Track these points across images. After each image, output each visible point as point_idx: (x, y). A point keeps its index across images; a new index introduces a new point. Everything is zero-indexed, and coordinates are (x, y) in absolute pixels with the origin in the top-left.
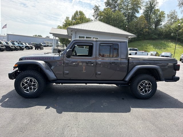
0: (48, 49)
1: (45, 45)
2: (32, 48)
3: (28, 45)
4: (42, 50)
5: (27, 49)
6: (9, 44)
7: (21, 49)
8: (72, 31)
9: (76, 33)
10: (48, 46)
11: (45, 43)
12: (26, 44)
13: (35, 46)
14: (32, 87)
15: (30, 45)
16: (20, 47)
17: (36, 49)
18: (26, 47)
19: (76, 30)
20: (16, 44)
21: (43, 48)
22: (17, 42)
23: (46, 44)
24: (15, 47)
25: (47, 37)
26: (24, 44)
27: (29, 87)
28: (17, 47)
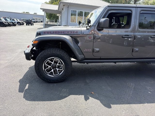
0: (38, 25)
1: (34, 21)
2: (23, 24)
3: (19, 21)
4: (33, 26)
5: (19, 25)
6: (2, 20)
7: (14, 25)
8: (65, 5)
9: (68, 7)
10: (37, 22)
11: (34, 19)
12: (17, 20)
13: (25, 22)
14: (57, 69)
15: (21, 21)
16: (12, 23)
17: (27, 25)
18: (18, 23)
19: (69, 4)
20: (9, 20)
21: (33, 24)
22: (8, 18)
23: (36, 20)
24: (8, 23)
25: (35, 13)
26: (15, 20)
27: (53, 69)
28: (10, 23)
